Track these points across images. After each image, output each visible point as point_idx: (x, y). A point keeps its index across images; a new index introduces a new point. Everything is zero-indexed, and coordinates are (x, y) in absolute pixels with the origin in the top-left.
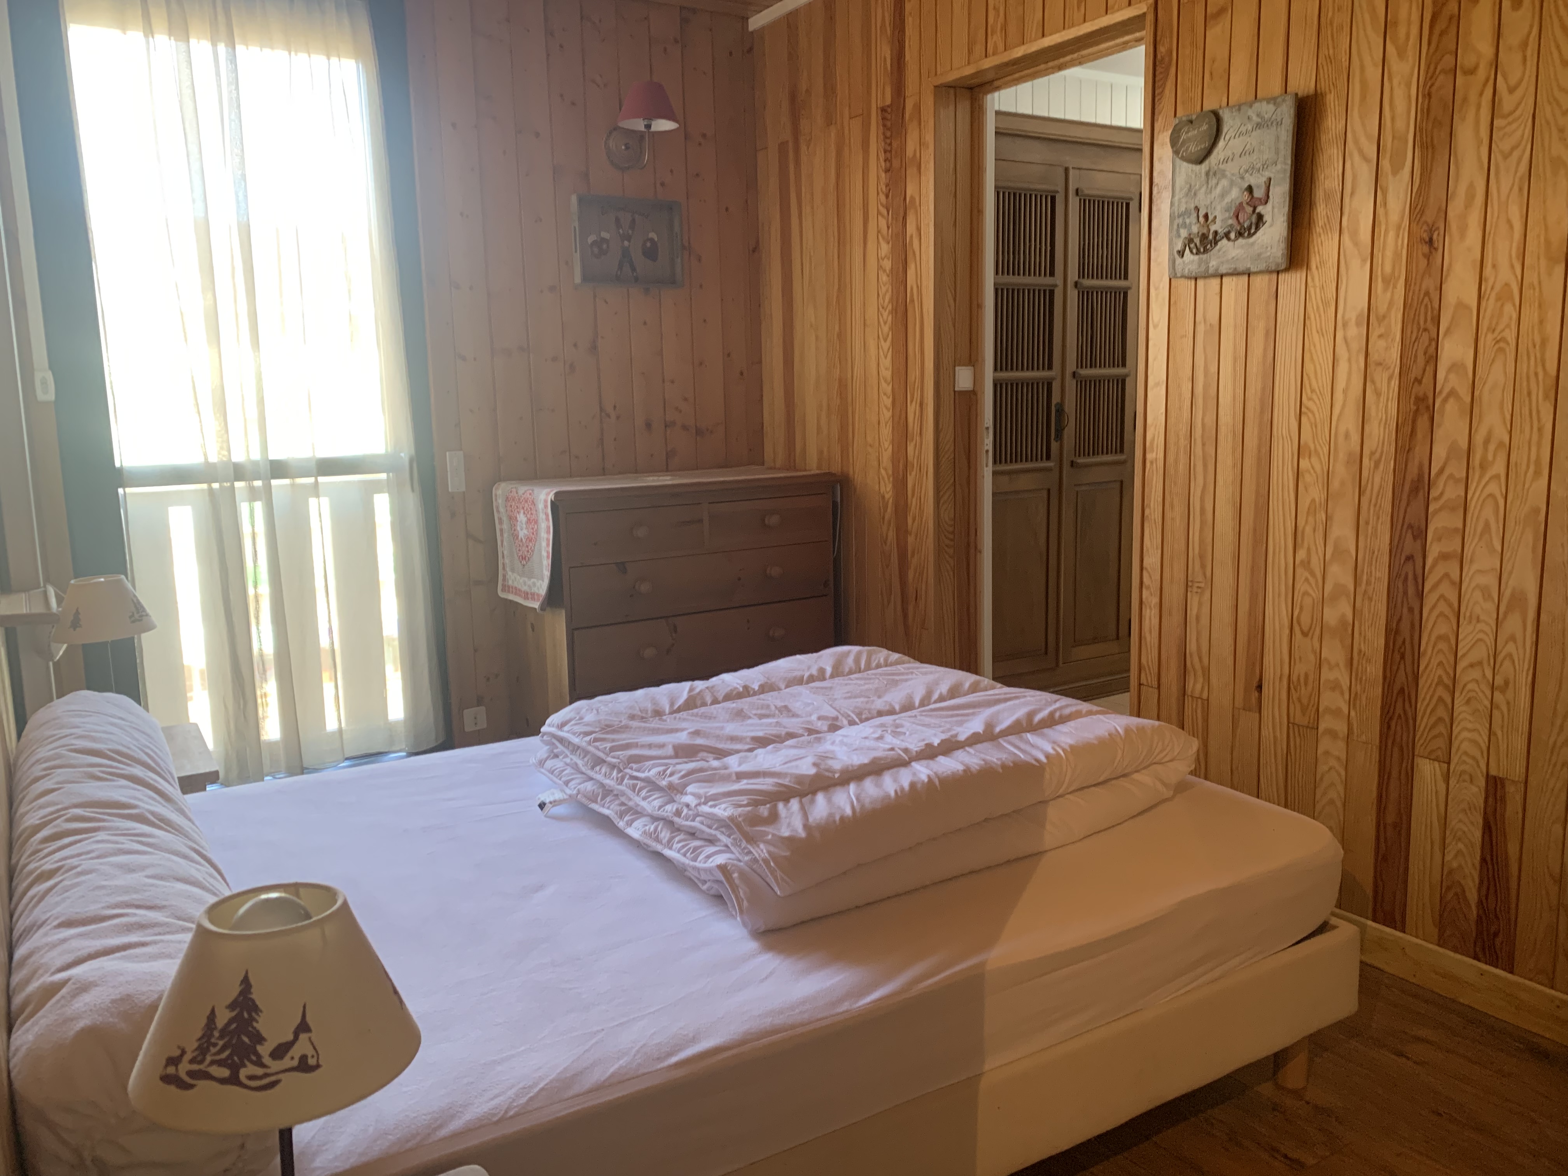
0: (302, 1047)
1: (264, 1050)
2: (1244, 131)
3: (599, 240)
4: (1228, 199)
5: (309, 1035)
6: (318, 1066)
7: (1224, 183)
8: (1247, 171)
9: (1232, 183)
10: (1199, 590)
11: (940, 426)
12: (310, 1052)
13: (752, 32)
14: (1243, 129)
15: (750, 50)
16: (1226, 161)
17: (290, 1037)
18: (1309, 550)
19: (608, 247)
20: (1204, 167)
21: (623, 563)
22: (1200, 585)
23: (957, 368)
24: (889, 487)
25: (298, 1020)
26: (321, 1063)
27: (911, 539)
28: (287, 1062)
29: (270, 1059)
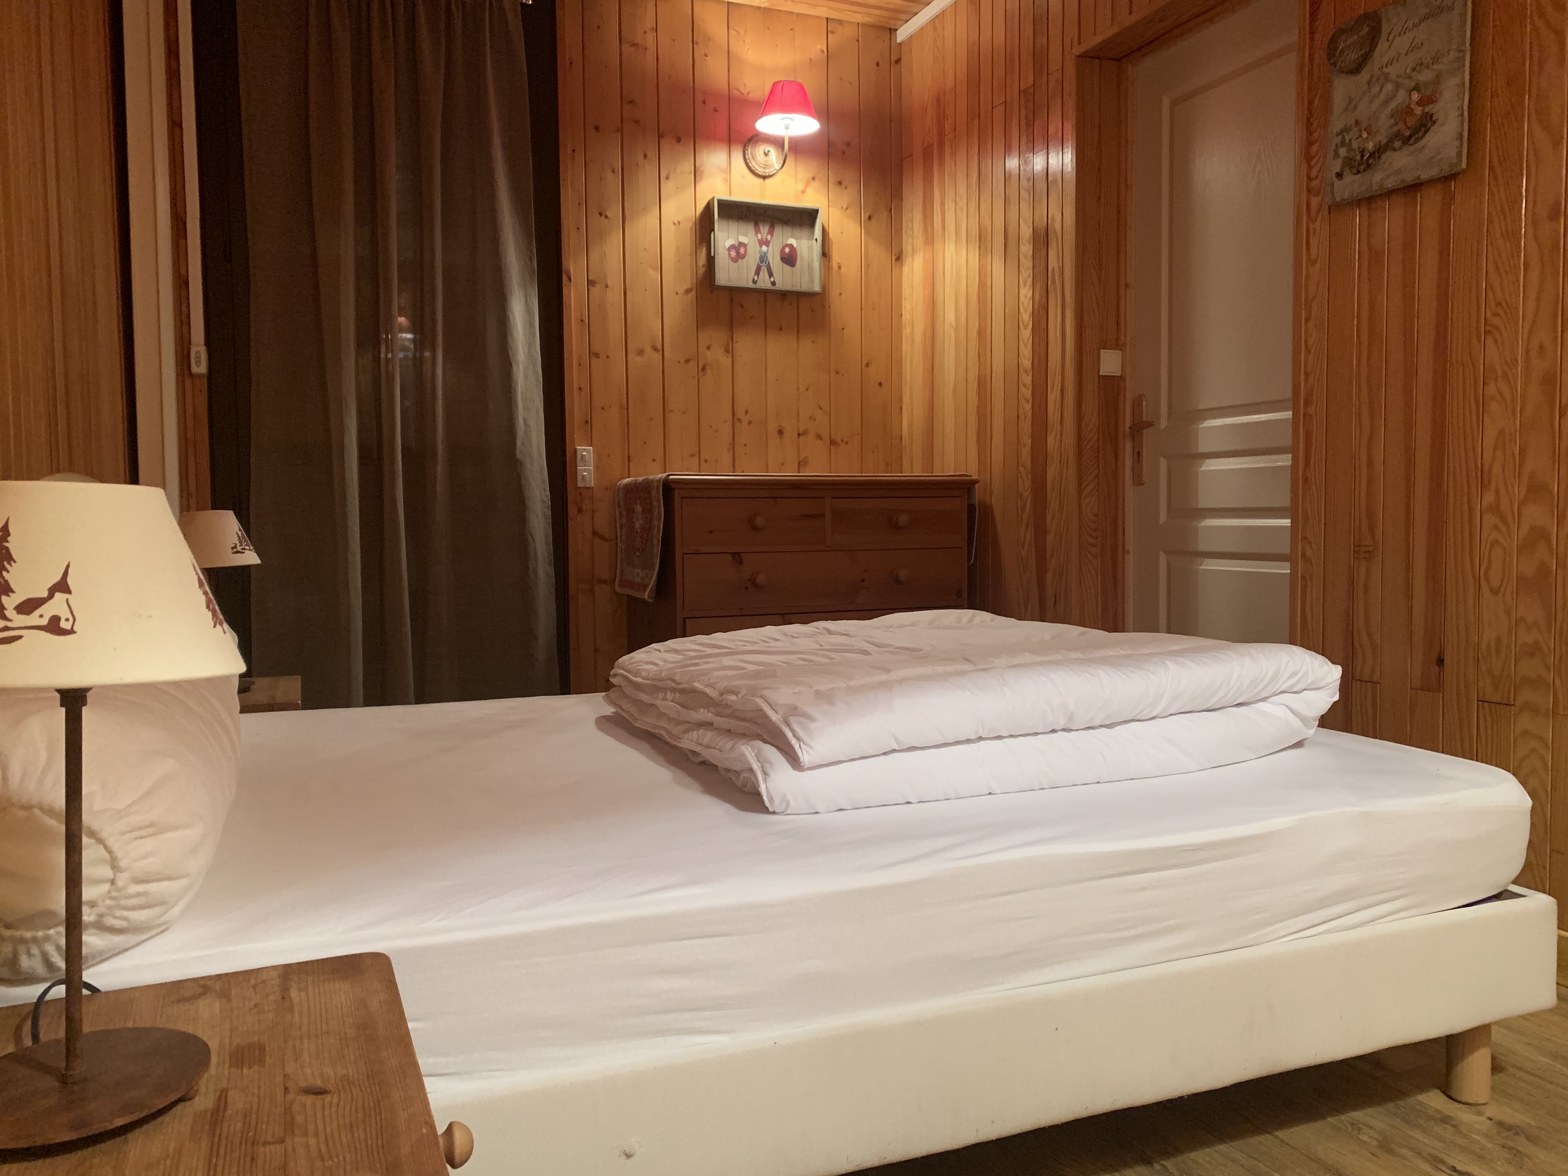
0: (57, 606)
1: (10, 602)
2: (1411, 25)
3: (736, 245)
4: (1393, 105)
5: (66, 596)
6: (72, 632)
7: (1389, 87)
8: (1414, 69)
9: (1398, 86)
10: (1367, 555)
11: (1083, 412)
12: (64, 614)
13: (900, 44)
14: (1410, 24)
15: (898, 61)
16: (1390, 63)
17: (45, 594)
18: (1497, 492)
19: (746, 251)
20: (1364, 76)
21: (738, 554)
22: (1367, 549)
23: (1102, 351)
24: (1028, 484)
25: (58, 577)
26: (75, 629)
27: (1050, 538)
28: (33, 619)
29: (15, 612)
